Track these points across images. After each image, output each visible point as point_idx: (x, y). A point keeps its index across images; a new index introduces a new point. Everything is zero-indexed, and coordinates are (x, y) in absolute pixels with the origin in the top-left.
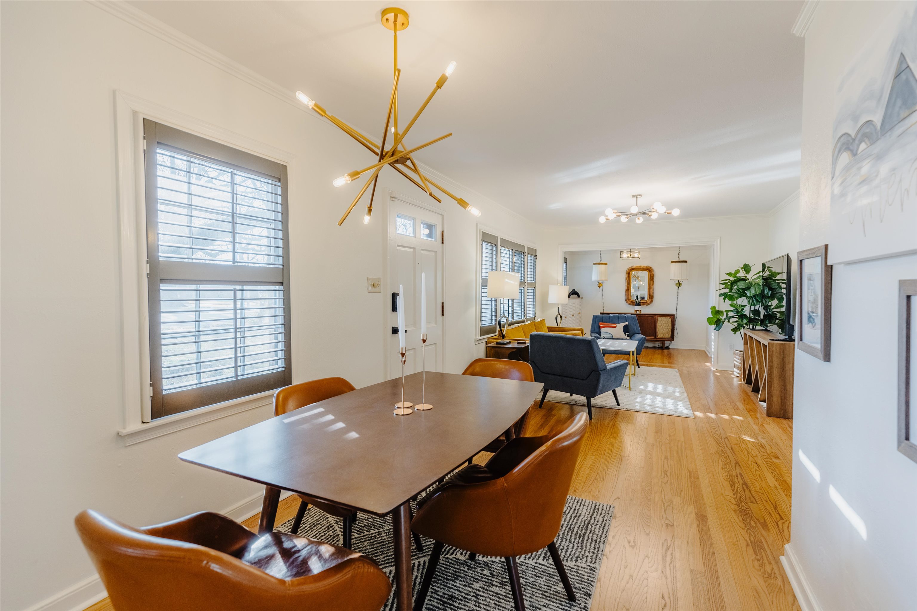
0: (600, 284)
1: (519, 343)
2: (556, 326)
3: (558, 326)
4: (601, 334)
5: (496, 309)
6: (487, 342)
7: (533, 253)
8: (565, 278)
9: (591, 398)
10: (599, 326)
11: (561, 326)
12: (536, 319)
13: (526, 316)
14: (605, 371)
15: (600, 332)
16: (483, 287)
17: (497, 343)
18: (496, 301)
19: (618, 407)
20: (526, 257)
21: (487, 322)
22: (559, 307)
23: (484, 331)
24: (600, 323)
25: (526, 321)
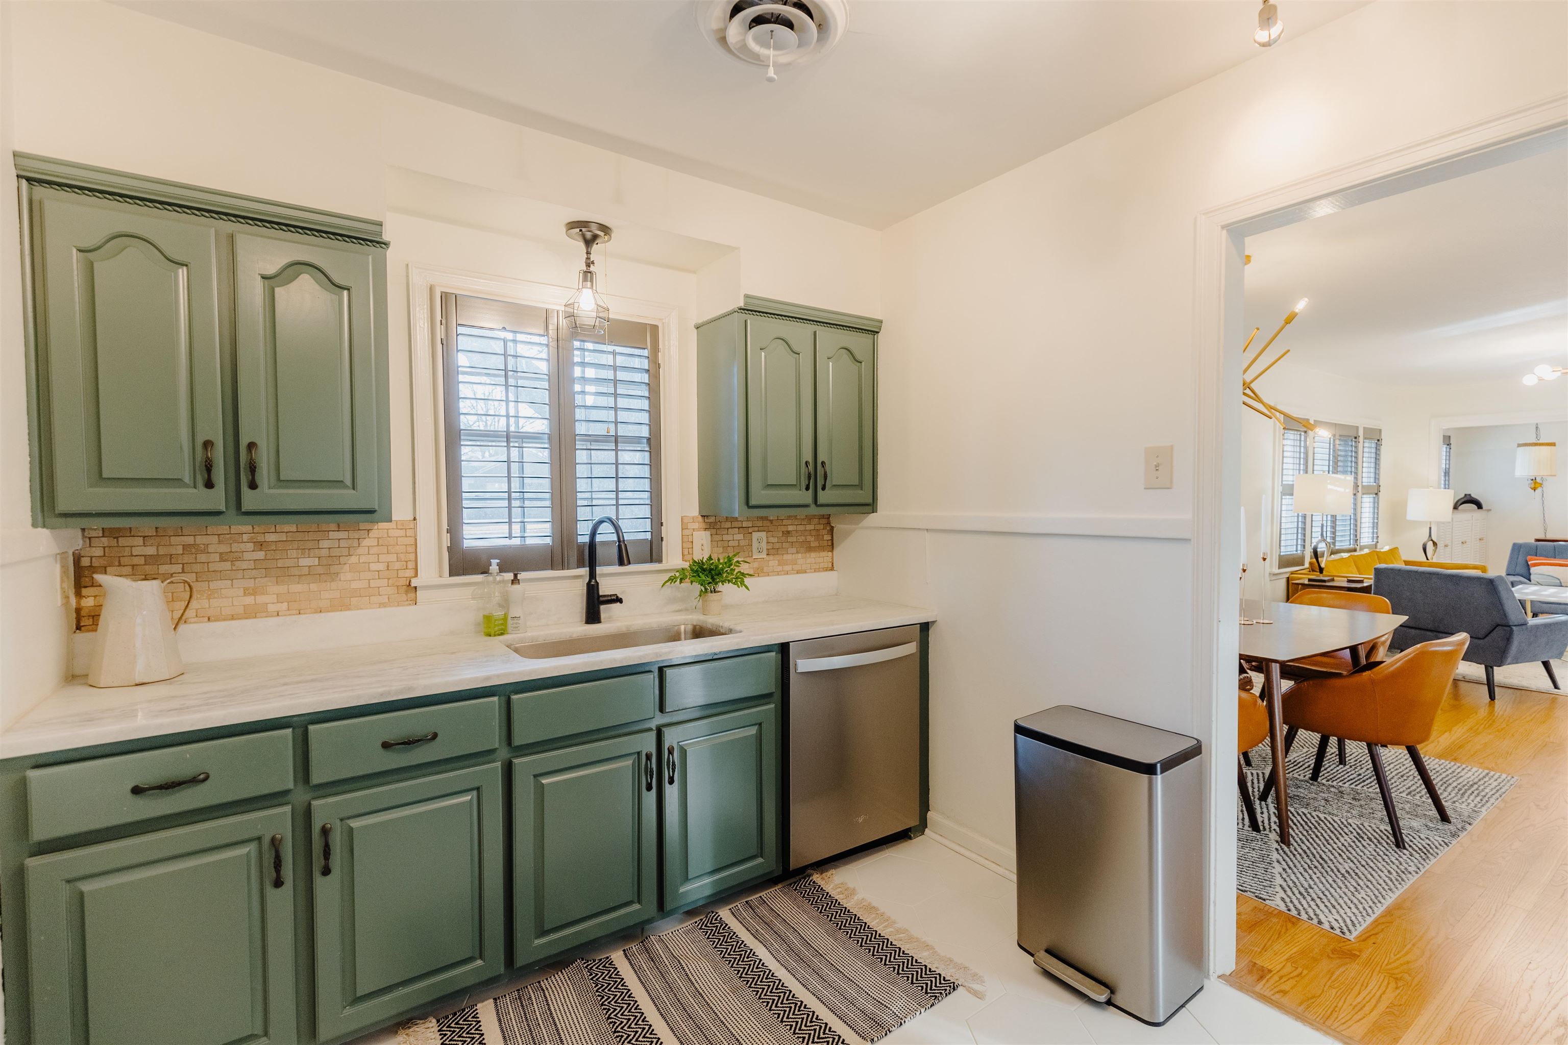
0: (1536, 483)
1: (1349, 581)
2: (1424, 559)
3: (1427, 559)
4: (1532, 577)
5: (1304, 529)
6: (1288, 578)
7: (1375, 436)
8: (1447, 473)
9: (1495, 668)
10: (1527, 562)
11: (1435, 560)
12: (1379, 546)
13: (1358, 541)
14: (1524, 627)
15: (1530, 574)
16: (1284, 497)
17: (1310, 580)
18: (1304, 517)
19: (1556, 690)
20: (1360, 445)
21: (1290, 547)
22: (1430, 528)
23: (1285, 562)
24: (1529, 557)
25: (1358, 549)
